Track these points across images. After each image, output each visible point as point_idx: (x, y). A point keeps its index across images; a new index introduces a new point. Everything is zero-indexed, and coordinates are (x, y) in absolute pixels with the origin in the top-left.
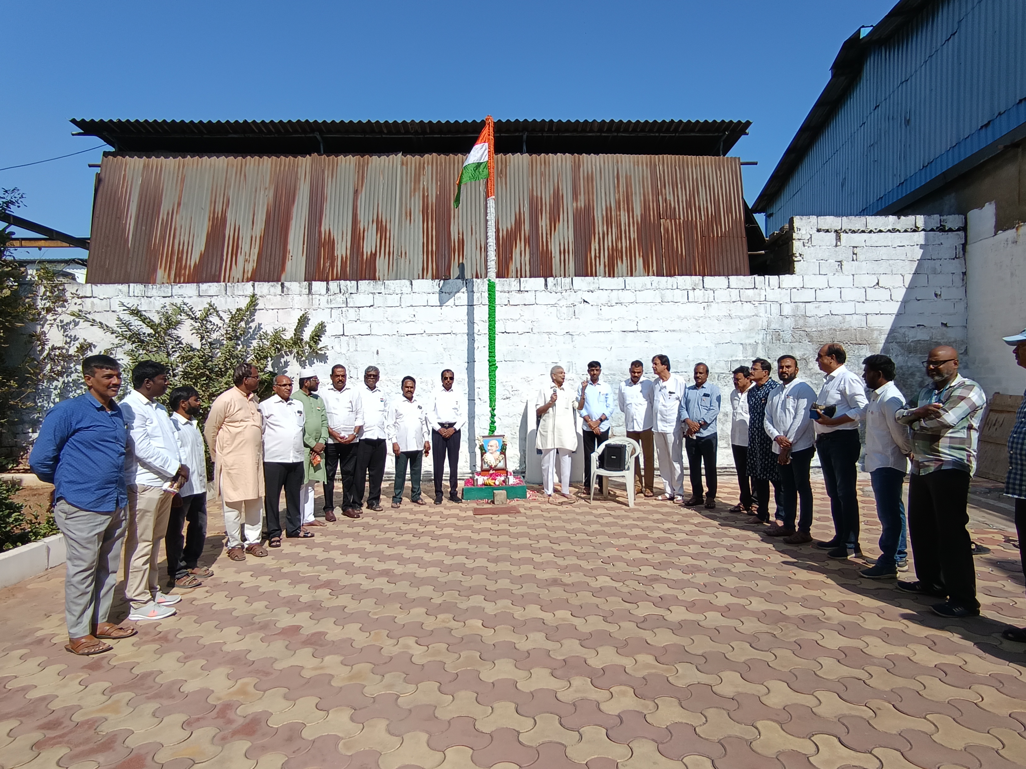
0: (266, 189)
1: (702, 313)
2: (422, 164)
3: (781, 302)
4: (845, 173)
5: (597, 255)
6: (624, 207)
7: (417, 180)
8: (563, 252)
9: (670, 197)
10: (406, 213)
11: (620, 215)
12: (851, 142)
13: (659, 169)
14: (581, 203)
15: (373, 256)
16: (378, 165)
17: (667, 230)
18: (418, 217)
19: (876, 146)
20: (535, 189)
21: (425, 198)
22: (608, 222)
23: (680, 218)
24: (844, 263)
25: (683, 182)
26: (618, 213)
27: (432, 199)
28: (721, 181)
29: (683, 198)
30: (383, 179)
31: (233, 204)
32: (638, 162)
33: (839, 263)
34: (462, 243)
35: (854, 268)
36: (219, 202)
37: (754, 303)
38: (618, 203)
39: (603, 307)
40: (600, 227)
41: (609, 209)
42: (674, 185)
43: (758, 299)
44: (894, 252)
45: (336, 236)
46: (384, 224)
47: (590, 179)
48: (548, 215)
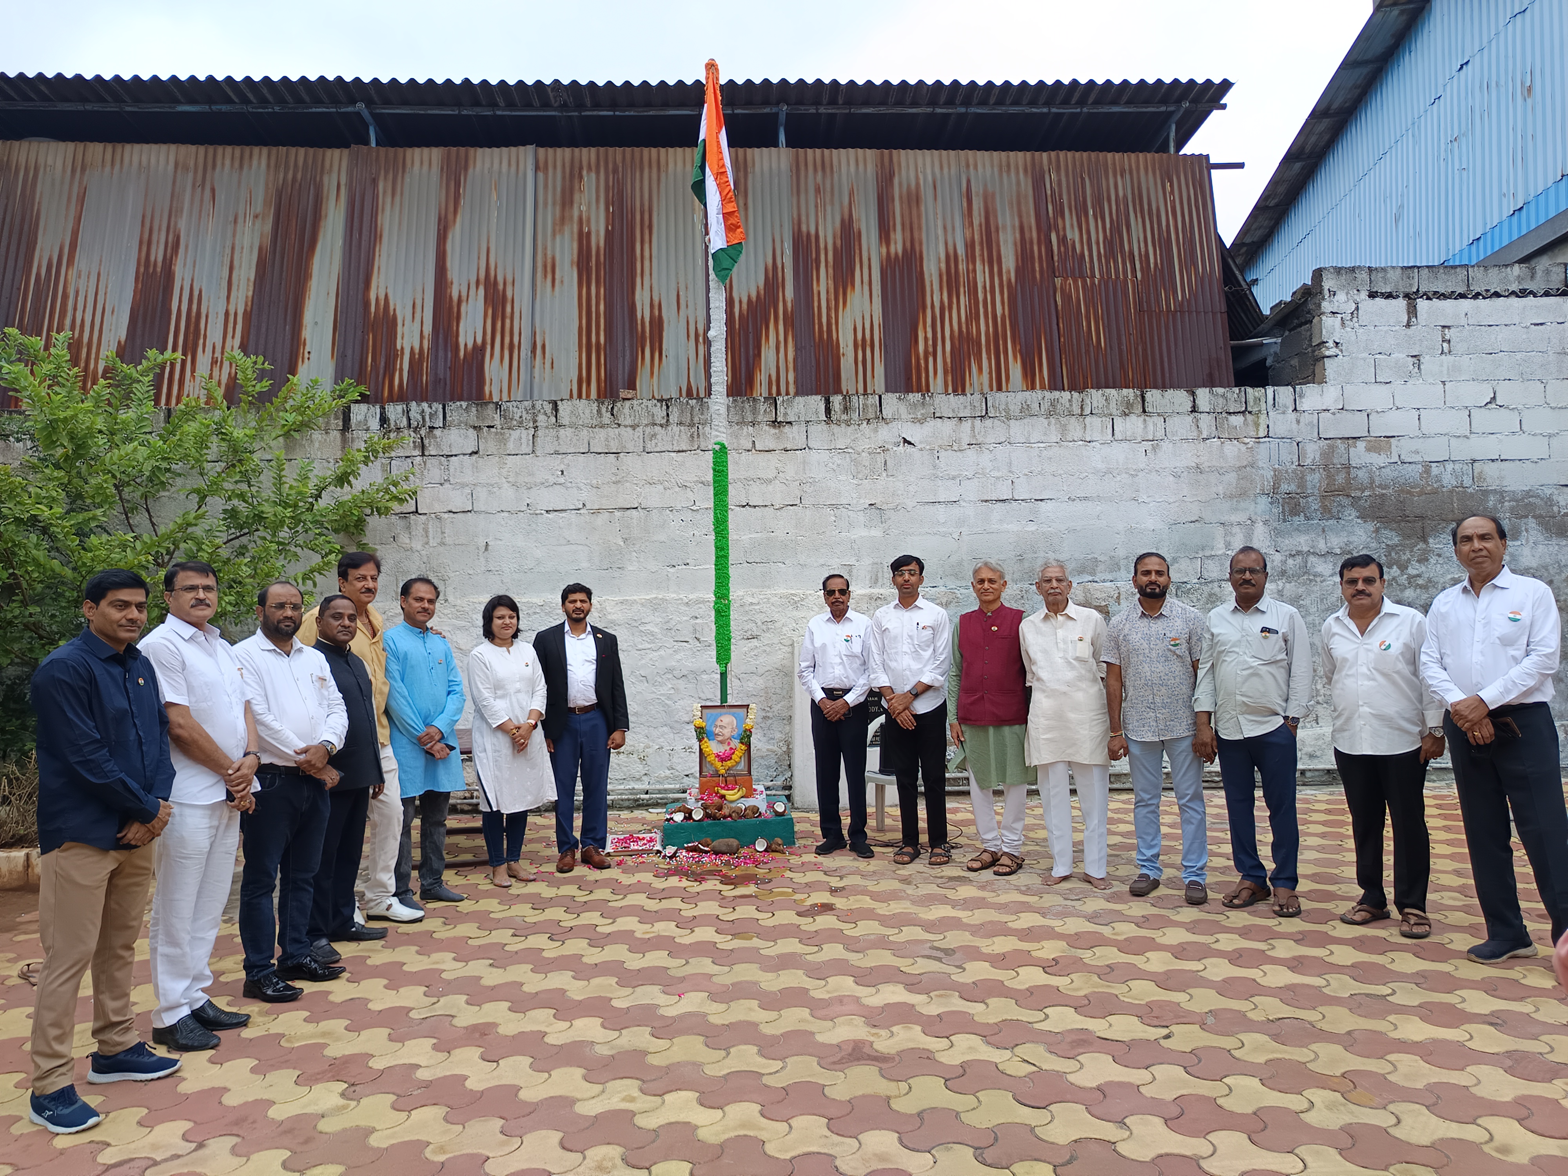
0: (256, 217)
1: (1141, 461)
2: (577, 169)
3: (1299, 439)
4: (1402, 196)
5: (931, 349)
6: (982, 255)
7: (567, 200)
8: (861, 345)
9: (1073, 234)
10: (545, 266)
11: (974, 271)
12: (1413, 136)
13: (1051, 179)
14: (897, 246)
15: (478, 352)
16: (486, 171)
17: (1067, 297)
18: (568, 274)
19: (1464, 140)
20: (803, 218)
21: (583, 238)
22: (951, 281)
23: (1093, 276)
24: (1425, 360)
25: (1098, 203)
26: (971, 267)
27: (598, 239)
28: (1173, 202)
29: (1097, 235)
30: (498, 198)
31: (187, 247)
32: (1008, 166)
33: (1414, 359)
34: (657, 324)
35: (1445, 369)
36: (158, 242)
37: (1246, 440)
38: (970, 246)
39: (942, 454)
40: (935, 295)
41: (951, 259)
42: (1081, 211)
43: (1253, 434)
44: (1524, 336)
45: (401, 309)
46: (501, 287)
47: (914, 199)
48: (831, 271)
